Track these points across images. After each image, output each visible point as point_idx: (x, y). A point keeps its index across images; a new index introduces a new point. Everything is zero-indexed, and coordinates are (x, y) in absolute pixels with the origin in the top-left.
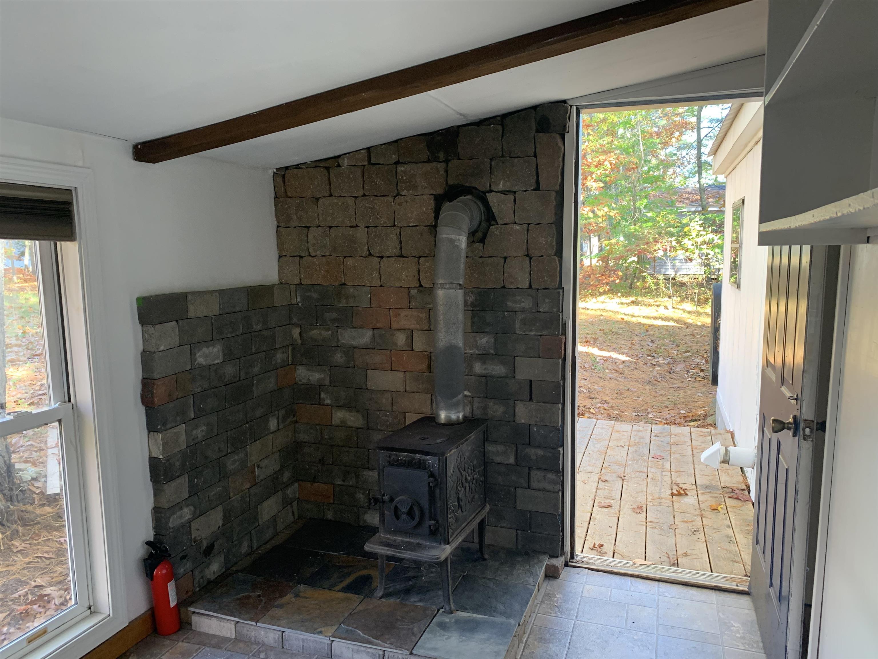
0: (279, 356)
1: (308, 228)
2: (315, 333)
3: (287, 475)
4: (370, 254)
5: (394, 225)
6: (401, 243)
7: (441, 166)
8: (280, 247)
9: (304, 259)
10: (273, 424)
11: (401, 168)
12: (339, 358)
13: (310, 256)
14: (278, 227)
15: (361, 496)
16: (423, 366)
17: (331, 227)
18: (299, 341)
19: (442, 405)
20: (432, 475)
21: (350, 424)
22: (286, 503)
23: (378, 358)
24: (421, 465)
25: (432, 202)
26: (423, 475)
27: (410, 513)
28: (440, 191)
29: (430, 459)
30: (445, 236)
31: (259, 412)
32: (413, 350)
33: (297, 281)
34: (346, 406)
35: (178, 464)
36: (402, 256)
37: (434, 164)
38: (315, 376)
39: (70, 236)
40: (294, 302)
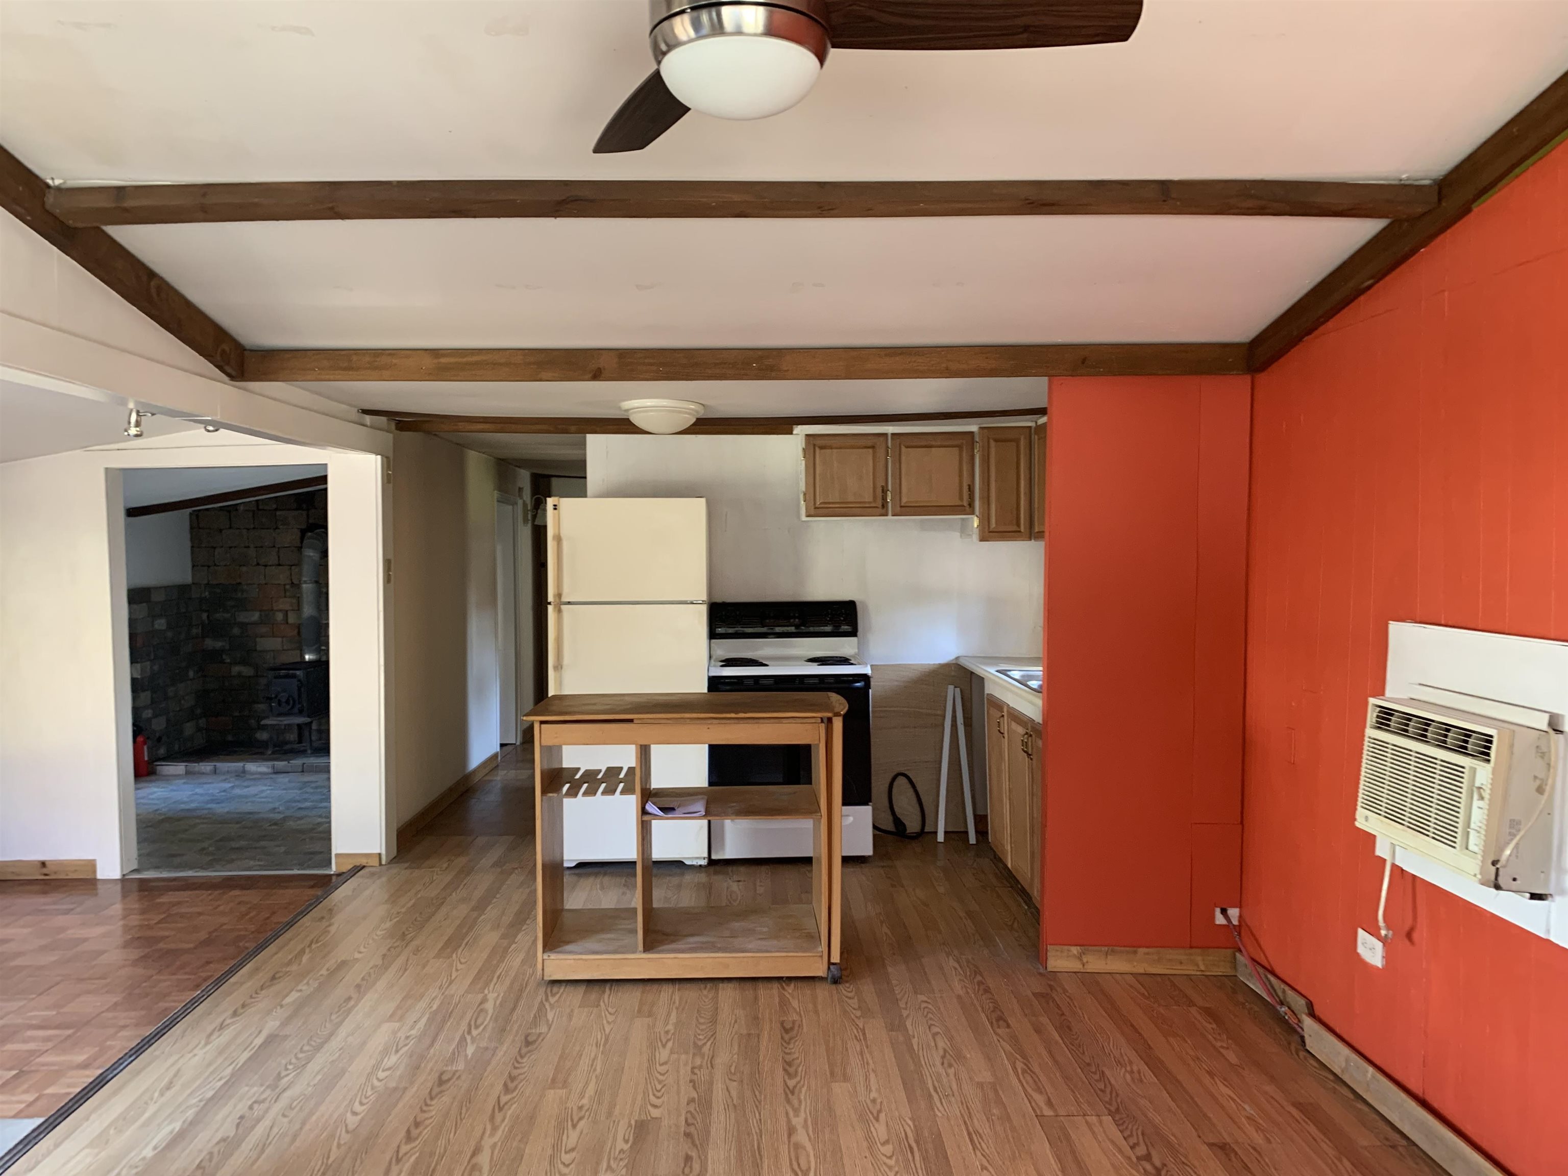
0: (194, 631)
1: (215, 548)
2: (218, 616)
3: (199, 711)
4: (258, 564)
5: (274, 546)
6: (279, 557)
7: (304, 513)
8: (193, 560)
9: (212, 568)
10: (191, 674)
11: (278, 513)
12: (236, 631)
13: (215, 565)
14: (192, 547)
15: (253, 722)
16: (296, 632)
17: (231, 547)
18: (207, 622)
19: (306, 651)
20: (299, 681)
21: (244, 674)
22: (199, 729)
23: (263, 629)
24: (294, 676)
25: (299, 534)
26: (295, 681)
27: (287, 702)
28: (304, 527)
29: (298, 673)
30: (307, 554)
31: (184, 664)
32: (287, 623)
33: (206, 582)
34: (244, 662)
35: (145, 684)
36: (279, 565)
37: (300, 511)
38: (219, 644)
40: (203, 596)
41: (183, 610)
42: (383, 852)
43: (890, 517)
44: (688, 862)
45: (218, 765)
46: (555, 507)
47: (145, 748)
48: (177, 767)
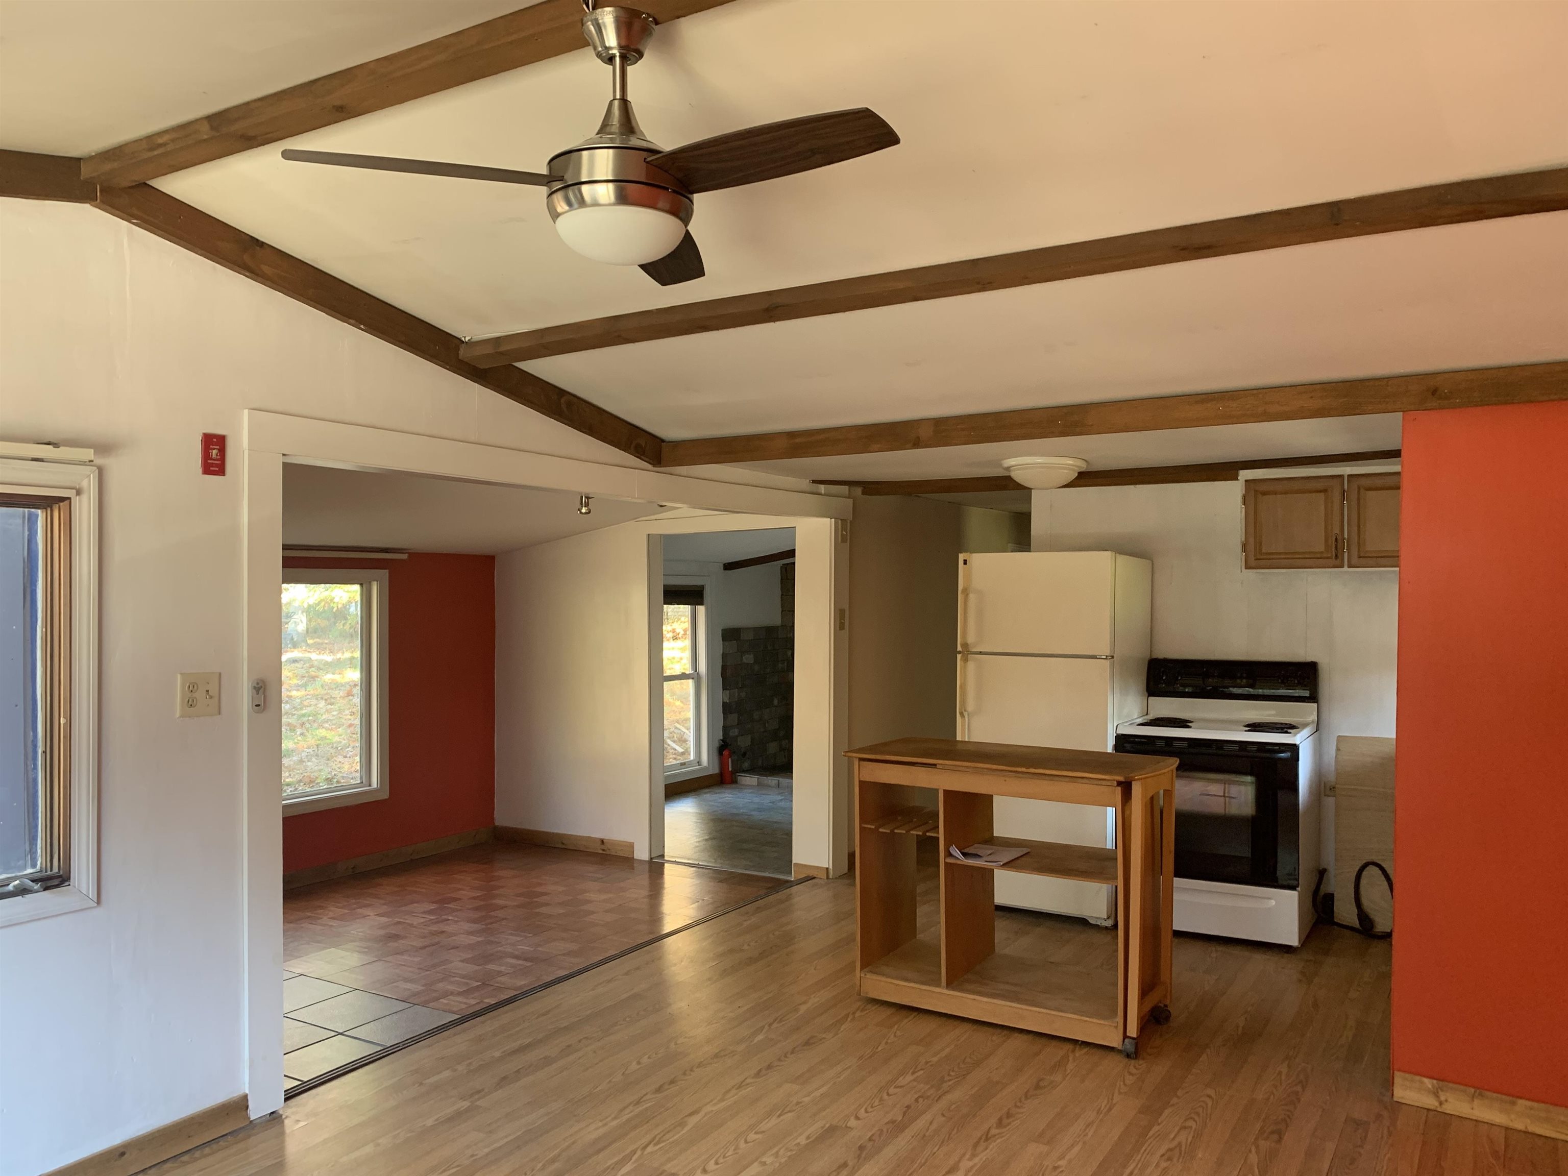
0: (781, 666)
3: (782, 733)
8: (783, 606)
10: (776, 702)
14: (782, 595)
22: (782, 749)
31: (769, 693)
35: (734, 706)
39: (702, 604)
40: (789, 636)
41: (770, 648)
42: (831, 867)
43: (1346, 569)
44: (1092, 921)
45: (780, 779)
46: (965, 562)
47: (730, 760)
48: (753, 779)
